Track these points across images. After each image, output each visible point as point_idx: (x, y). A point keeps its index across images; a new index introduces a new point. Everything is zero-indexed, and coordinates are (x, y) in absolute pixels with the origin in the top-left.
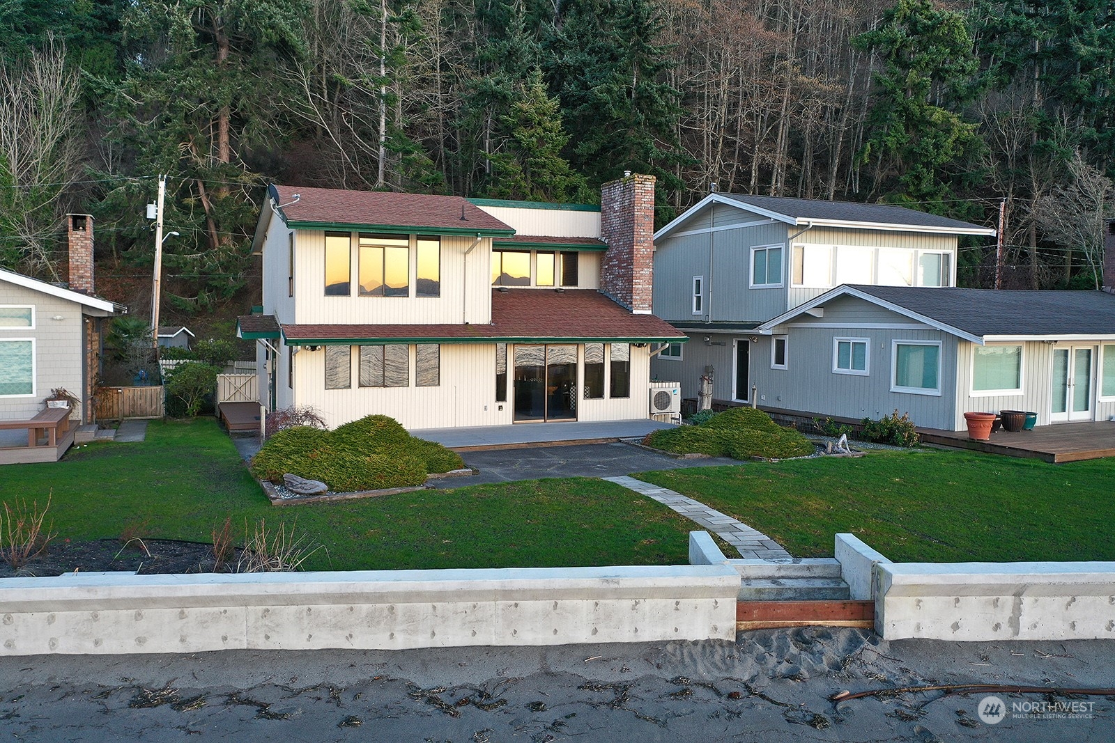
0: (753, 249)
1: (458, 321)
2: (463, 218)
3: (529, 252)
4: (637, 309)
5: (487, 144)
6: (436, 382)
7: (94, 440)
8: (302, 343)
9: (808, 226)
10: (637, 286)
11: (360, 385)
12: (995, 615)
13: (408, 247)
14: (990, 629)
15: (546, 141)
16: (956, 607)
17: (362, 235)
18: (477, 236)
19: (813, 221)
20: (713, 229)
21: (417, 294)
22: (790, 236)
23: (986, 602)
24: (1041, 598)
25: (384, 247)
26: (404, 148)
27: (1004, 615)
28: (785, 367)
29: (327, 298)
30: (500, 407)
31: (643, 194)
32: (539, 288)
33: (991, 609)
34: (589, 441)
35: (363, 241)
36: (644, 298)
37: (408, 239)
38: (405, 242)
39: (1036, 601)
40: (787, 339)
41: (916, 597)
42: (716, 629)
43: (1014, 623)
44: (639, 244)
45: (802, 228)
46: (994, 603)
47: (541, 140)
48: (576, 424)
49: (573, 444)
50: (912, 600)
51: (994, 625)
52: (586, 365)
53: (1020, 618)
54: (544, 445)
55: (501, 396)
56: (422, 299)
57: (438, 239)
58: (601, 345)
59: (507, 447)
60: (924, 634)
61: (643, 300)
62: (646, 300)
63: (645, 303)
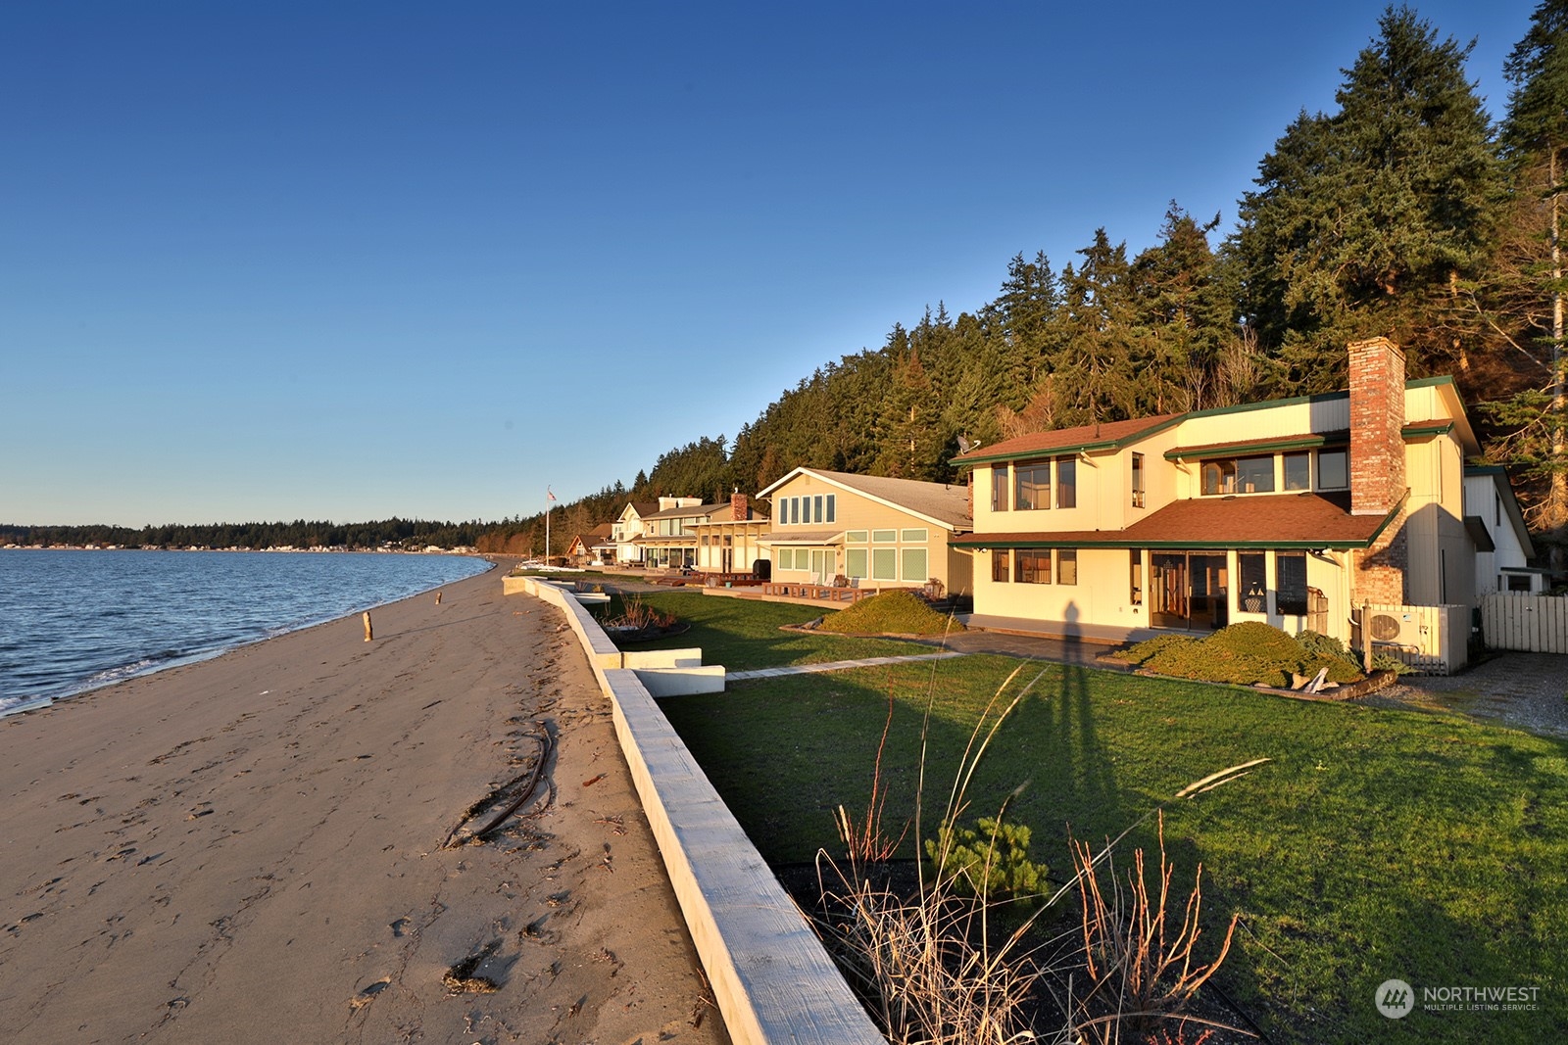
1: (1092, 528)
3: (1273, 454)
4: (1361, 507)
6: (1075, 583)
11: (1016, 581)
13: (1049, 468)
17: (1015, 463)
21: (1057, 506)
25: (1033, 470)
29: (994, 513)
30: (1136, 610)
32: (1286, 493)
35: (1019, 467)
36: (1371, 494)
37: (1050, 461)
38: (1047, 464)
44: (1359, 427)
55: (1136, 599)
56: (1061, 510)
57: (1075, 457)
61: (1371, 497)
62: (1376, 496)
63: (1374, 501)
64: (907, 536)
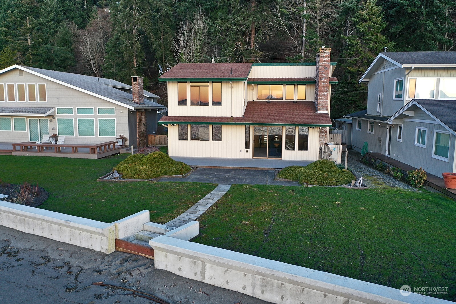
0: (395, 80)
1: (229, 115)
2: (231, 74)
3: (282, 85)
4: (320, 110)
5: (348, 32)
6: (220, 140)
7: (125, 152)
8: (170, 123)
9: (412, 68)
10: (320, 100)
11: (191, 139)
12: (195, 268)
13: (209, 86)
14: (193, 274)
15: (372, 28)
16: (180, 261)
17: (191, 82)
18: (230, 81)
19: (414, 66)
20: (384, 70)
21: (212, 105)
22: (406, 73)
23: (191, 262)
24: (214, 266)
25: (199, 86)
26: (310, 37)
27: (199, 270)
28: (401, 140)
29: (179, 106)
30: (247, 151)
31: (324, 57)
32: (287, 100)
33: (193, 265)
34: (261, 169)
35: (192, 84)
36: (323, 105)
37: (209, 83)
38: (207, 84)
39: (212, 266)
40: (402, 126)
41: (165, 253)
42: (102, 248)
43: (203, 273)
44: (321, 81)
45: (409, 69)
46: (194, 263)
47: (369, 28)
48: (281, 161)
49: (253, 169)
50: (164, 253)
51: (195, 273)
52: (286, 136)
53: (205, 272)
54: (241, 169)
55: (247, 146)
56: (214, 106)
57: (221, 82)
58: (294, 127)
59: (224, 168)
60: (169, 270)
61: (323, 106)
62: (325, 106)
63: (324, 108)
64: (100, 111)
